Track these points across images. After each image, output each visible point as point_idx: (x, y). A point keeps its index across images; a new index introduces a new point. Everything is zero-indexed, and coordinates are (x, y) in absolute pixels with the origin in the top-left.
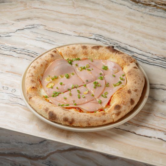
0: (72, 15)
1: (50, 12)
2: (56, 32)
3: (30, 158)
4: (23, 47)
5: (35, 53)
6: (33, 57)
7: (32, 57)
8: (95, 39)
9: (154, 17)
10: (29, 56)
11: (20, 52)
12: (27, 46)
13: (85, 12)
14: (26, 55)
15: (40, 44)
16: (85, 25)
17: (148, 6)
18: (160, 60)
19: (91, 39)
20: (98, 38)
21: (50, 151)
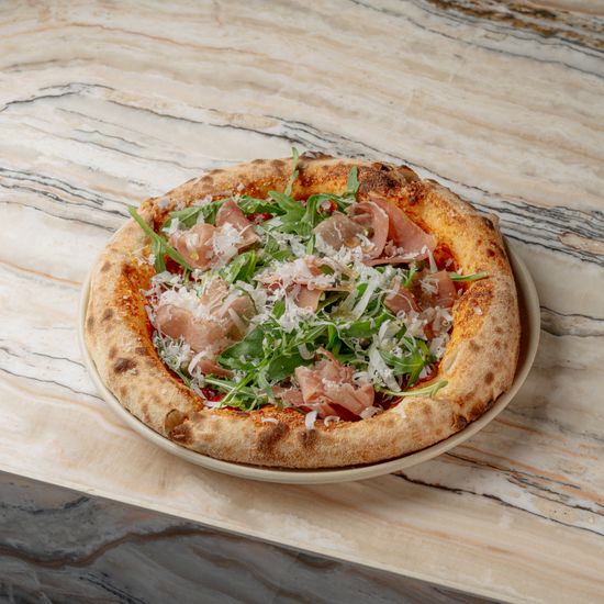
0: (211, 48)
1: (131, 38)
2: (147, 110)
3: (35, 559)
4: (26, 166)
5: (67, 188)
6: (61, 200)
7: (57, 199)
8: (285, 137)
9: (503, 58)
10: (44, 199)
11: (16, 182)
12: (42, 160)
13: (257, 38)
14: (36, 194)
15: (86, 155)
16: (254, 85)
17: (482, 19)
18: (512, 213)
19: (271, 135)
20: (295, 132)
21: (104, 538)
